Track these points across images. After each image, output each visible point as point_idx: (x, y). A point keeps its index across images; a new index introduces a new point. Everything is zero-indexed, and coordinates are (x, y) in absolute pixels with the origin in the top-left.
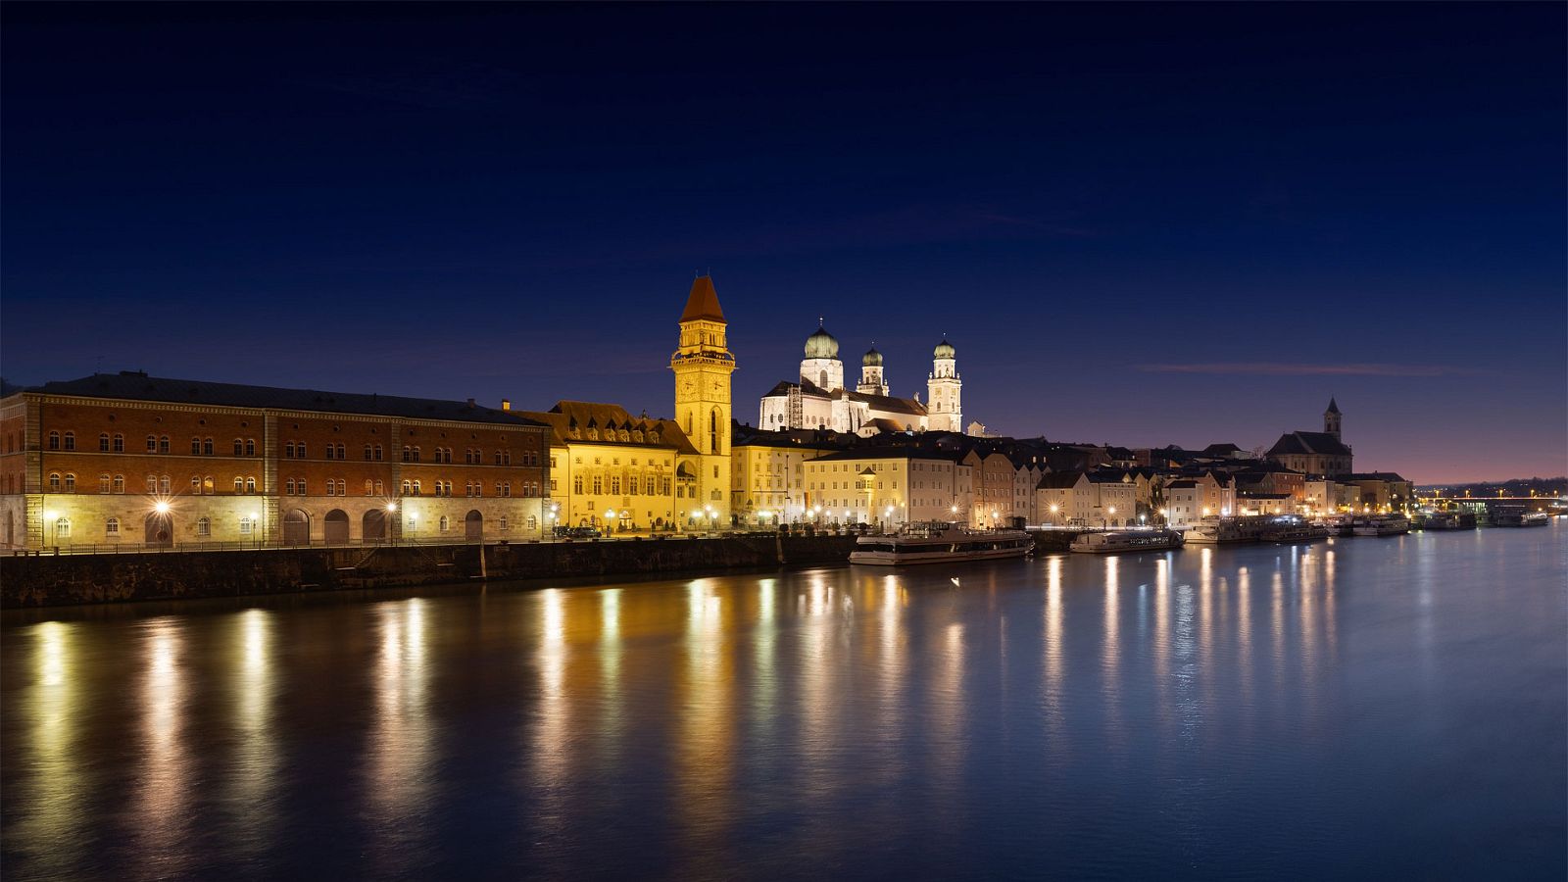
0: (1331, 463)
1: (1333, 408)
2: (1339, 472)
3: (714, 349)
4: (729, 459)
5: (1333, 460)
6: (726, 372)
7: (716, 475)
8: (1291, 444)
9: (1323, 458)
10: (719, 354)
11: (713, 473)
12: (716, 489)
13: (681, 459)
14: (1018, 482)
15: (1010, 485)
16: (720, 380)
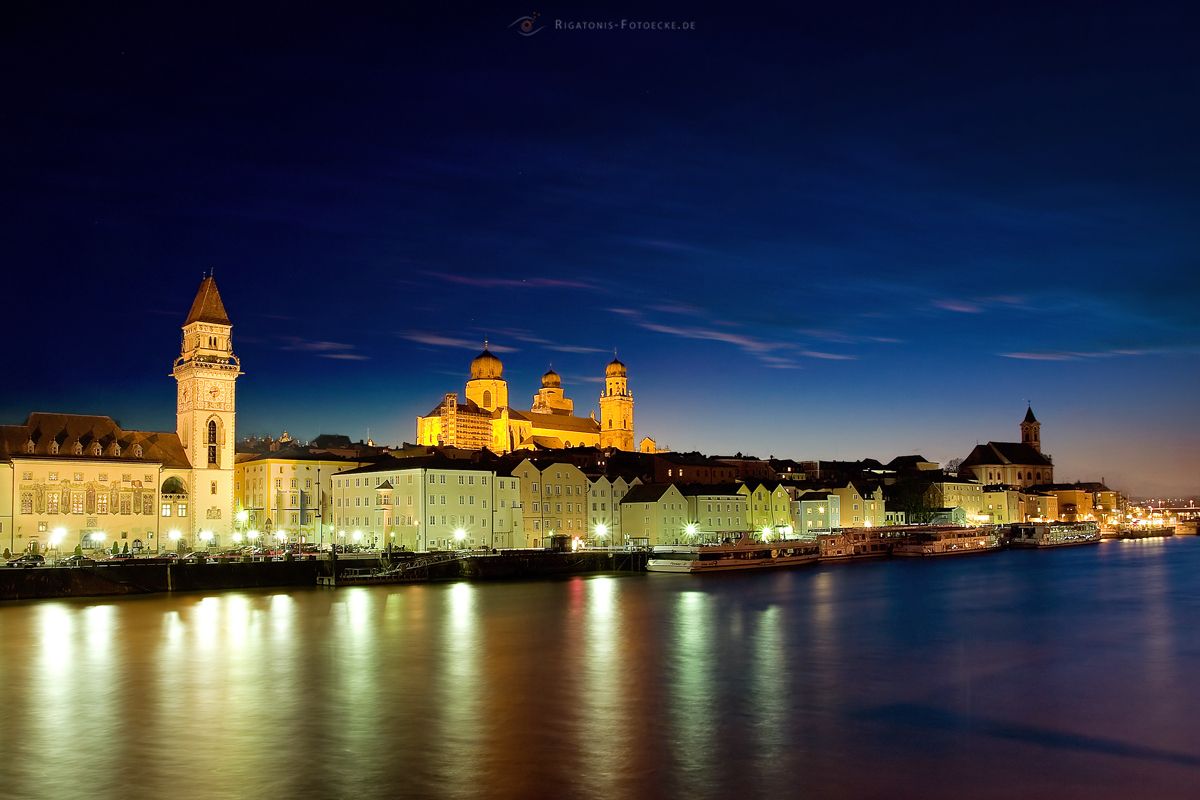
0: (1029, 474)
1: (1030, 417)
2: (1039, 482)
3: (214, 353)
4: (231, 474)
5: (1031, 471)
6: (228, 377)
7: (214, 492)
8: (986, 454)
9: (1020, 468)
10: (221, 359)
11: (210, 489)
12: (214, 508)
13: (169, 473)
14: (594, 495)
15: (583, 499)
16: (220, 385)
